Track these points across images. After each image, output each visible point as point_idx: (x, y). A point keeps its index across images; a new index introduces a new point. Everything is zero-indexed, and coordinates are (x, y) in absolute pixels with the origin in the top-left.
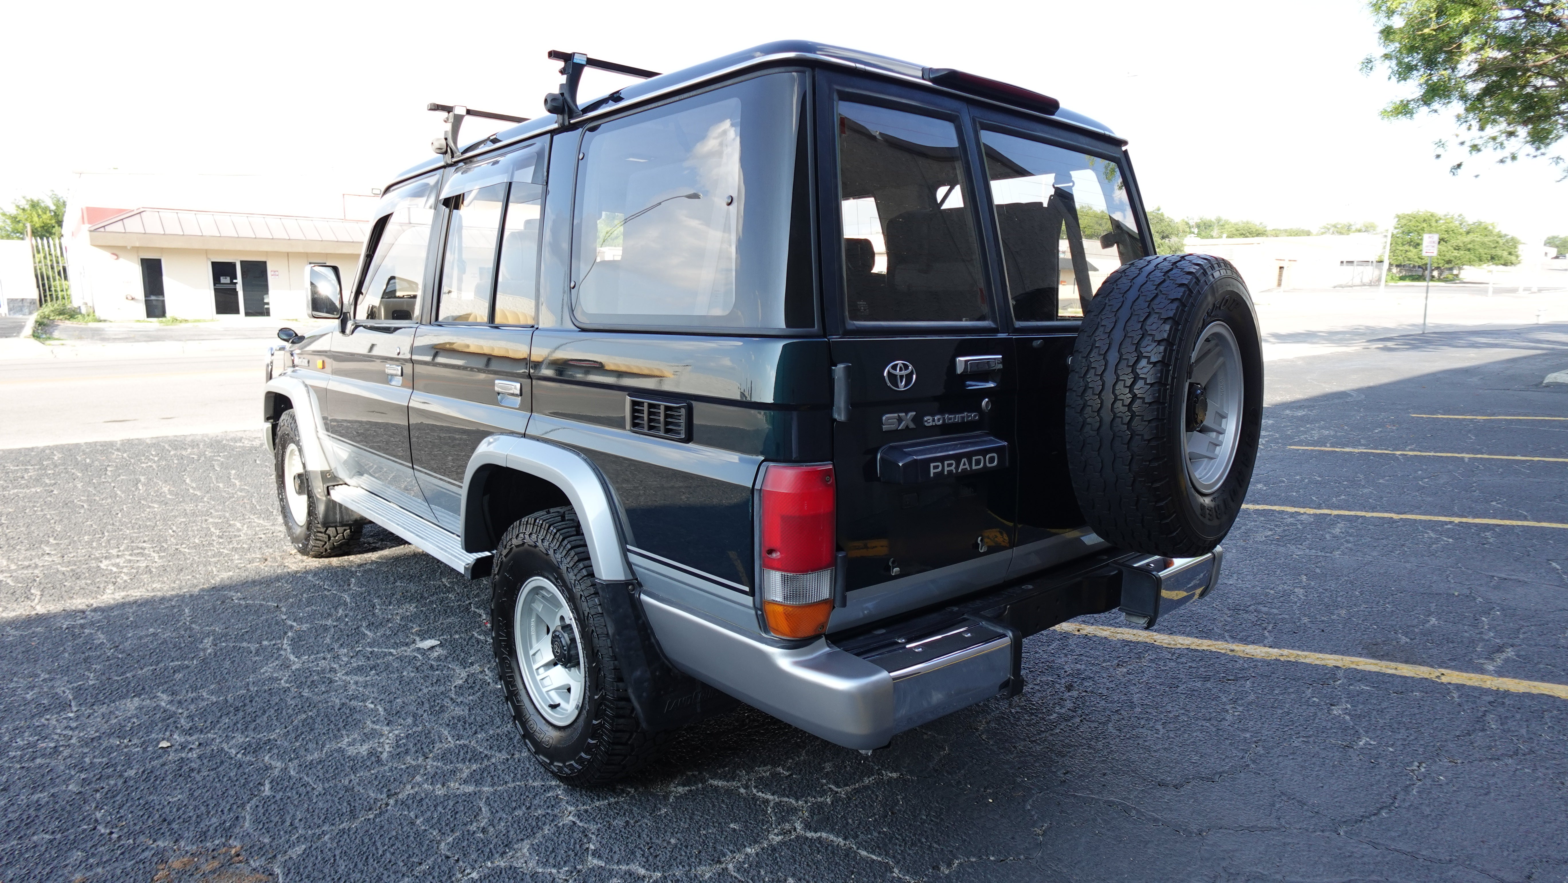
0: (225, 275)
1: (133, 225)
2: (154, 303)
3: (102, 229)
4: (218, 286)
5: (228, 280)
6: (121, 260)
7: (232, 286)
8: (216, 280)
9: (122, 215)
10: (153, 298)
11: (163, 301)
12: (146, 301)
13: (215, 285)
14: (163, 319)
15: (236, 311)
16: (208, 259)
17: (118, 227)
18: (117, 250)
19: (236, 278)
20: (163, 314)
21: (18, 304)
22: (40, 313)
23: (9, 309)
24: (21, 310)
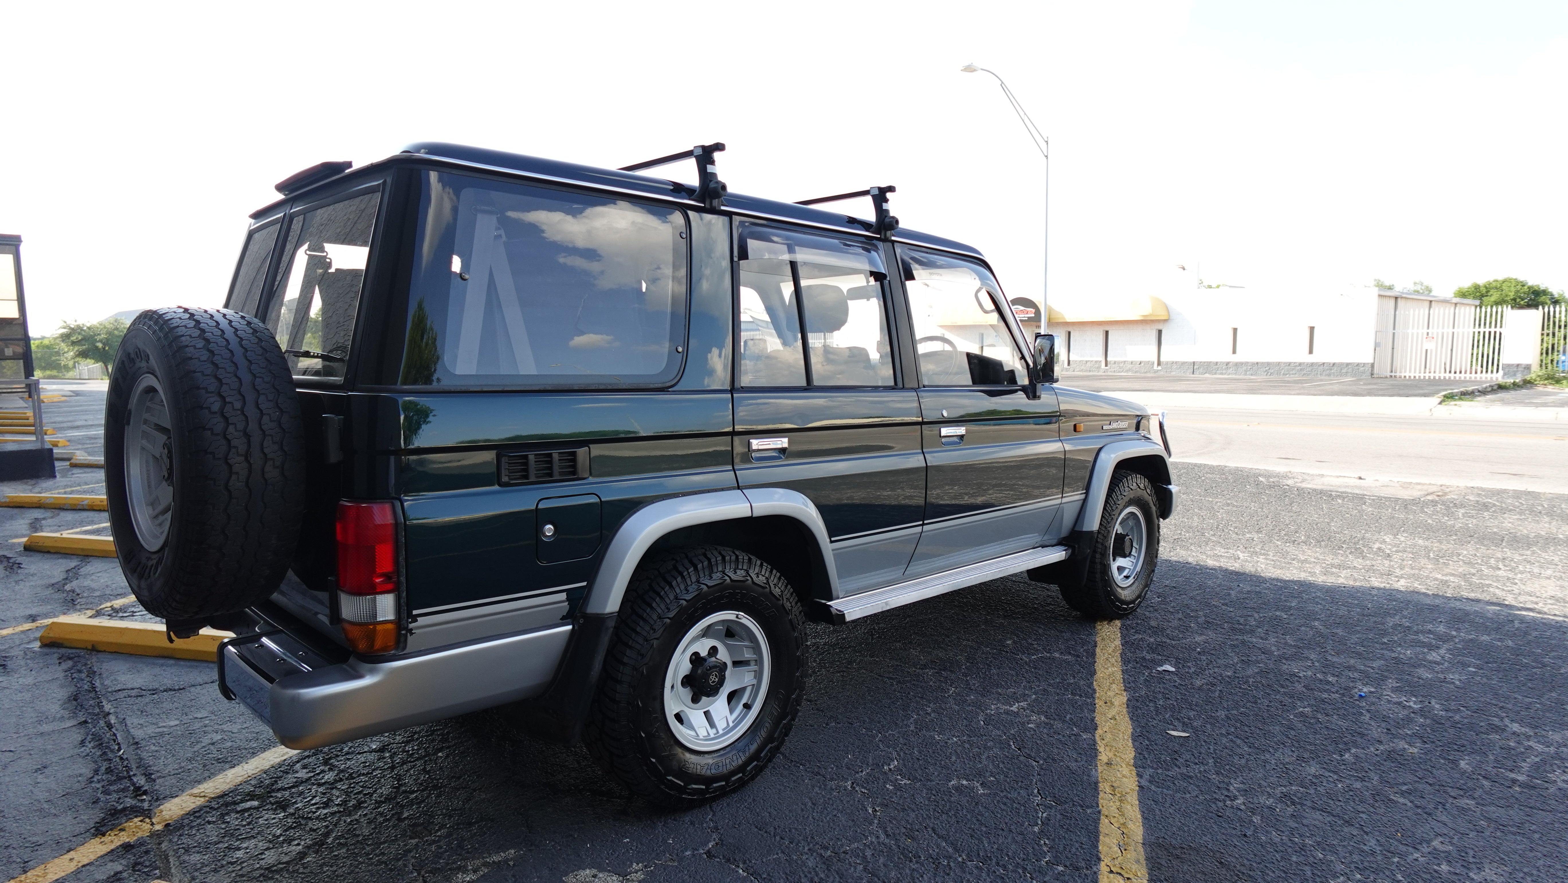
21: (1511, 369)
22: (1528, 378)
23: (1505, 374)
24: (1515, 375)
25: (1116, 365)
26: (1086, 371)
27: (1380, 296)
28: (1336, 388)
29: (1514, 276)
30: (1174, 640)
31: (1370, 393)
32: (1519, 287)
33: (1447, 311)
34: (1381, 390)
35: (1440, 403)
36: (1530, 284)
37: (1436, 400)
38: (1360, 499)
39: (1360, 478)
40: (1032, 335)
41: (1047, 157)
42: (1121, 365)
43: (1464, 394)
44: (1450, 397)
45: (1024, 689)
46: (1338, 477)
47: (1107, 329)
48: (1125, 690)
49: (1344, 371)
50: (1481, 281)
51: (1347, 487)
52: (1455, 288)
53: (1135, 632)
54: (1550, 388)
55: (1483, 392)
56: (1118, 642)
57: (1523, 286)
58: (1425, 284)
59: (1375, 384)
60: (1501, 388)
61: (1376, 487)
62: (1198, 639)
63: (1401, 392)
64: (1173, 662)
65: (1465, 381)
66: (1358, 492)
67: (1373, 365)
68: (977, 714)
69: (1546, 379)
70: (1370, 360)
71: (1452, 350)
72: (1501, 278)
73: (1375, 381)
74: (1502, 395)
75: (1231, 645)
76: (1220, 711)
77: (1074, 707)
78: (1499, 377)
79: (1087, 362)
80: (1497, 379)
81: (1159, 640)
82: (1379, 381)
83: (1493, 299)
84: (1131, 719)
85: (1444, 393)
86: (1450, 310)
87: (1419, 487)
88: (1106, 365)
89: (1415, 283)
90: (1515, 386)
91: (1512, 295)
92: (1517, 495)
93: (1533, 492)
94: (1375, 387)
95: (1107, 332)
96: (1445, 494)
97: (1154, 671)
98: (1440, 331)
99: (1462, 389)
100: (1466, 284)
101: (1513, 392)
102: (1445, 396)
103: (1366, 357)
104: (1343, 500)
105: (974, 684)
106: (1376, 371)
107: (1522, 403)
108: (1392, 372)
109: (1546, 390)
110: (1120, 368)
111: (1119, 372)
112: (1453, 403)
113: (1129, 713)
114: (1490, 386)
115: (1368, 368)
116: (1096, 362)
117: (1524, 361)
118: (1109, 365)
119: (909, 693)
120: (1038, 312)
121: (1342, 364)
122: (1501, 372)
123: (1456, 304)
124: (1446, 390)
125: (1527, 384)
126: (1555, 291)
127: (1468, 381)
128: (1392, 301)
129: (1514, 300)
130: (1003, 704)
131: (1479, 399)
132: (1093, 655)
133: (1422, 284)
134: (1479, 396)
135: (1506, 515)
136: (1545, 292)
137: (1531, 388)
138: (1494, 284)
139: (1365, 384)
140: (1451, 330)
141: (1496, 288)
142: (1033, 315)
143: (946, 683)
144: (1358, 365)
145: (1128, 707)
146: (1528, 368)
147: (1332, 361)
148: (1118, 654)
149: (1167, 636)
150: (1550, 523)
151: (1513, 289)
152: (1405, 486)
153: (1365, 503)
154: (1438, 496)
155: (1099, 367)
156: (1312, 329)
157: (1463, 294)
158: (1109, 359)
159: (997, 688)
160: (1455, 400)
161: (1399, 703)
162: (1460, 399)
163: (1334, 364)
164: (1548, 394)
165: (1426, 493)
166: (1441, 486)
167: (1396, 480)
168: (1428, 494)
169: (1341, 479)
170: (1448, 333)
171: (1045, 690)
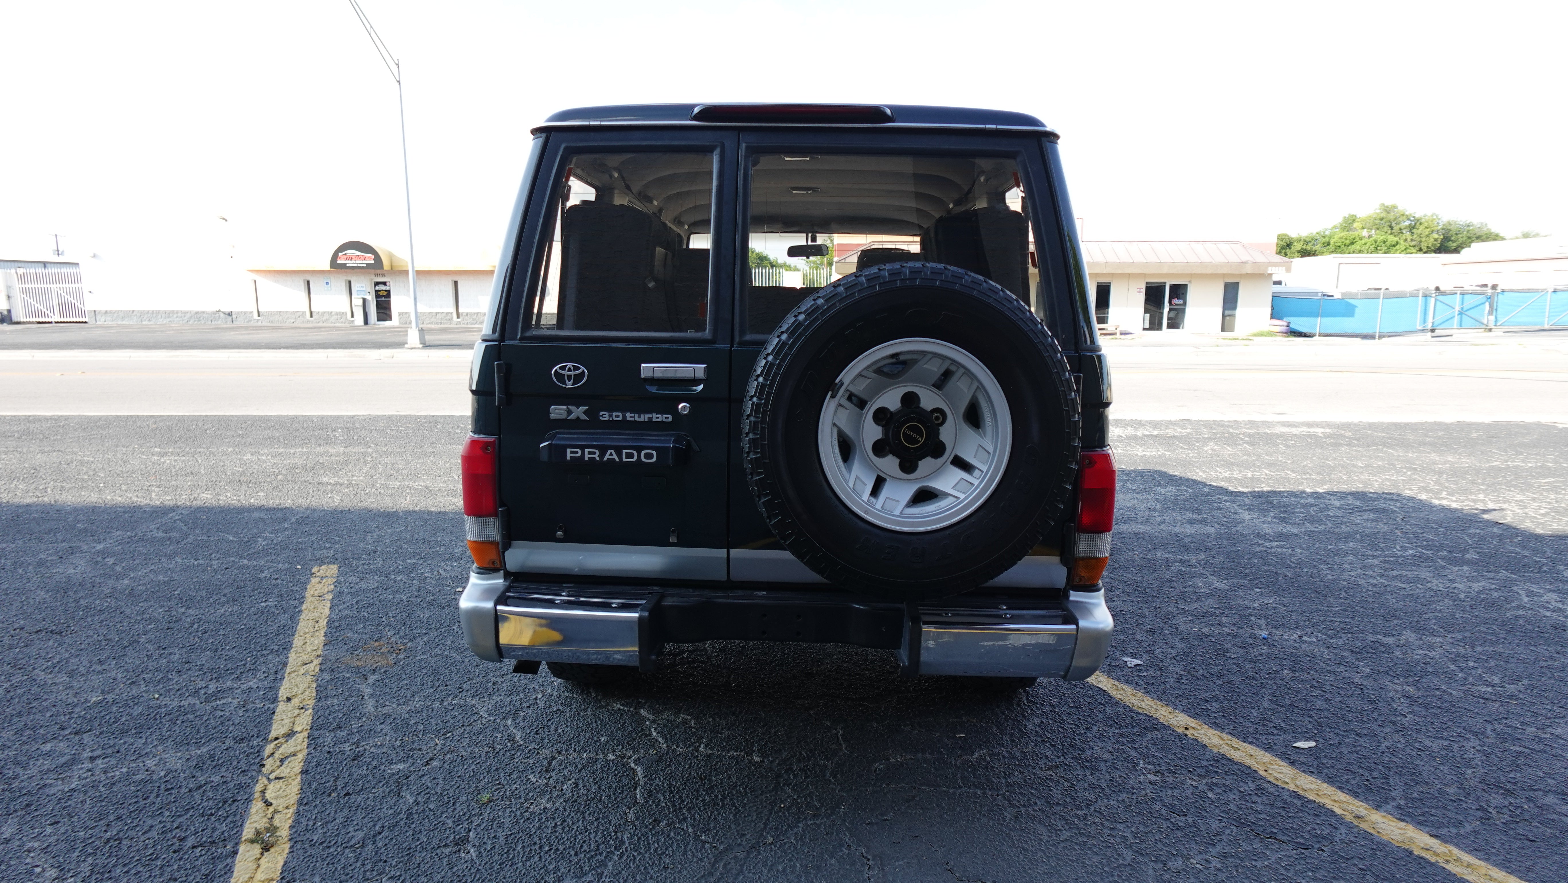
3: (843, 261)
25: (469, 317)
26: (437, 323)
40: (371, 284)
41: (399, 82)
42: (474, 317)
47: (456, 279)
79: (437, 313)
88: (458, 317)
95: (456, 283)
110: (473, 320)
111: (472, 324)
116: (447, 314)
118: (461, 317)
120: (377, 258)
142: (373, 262)
155: (451, 319)
158: (460, 310)
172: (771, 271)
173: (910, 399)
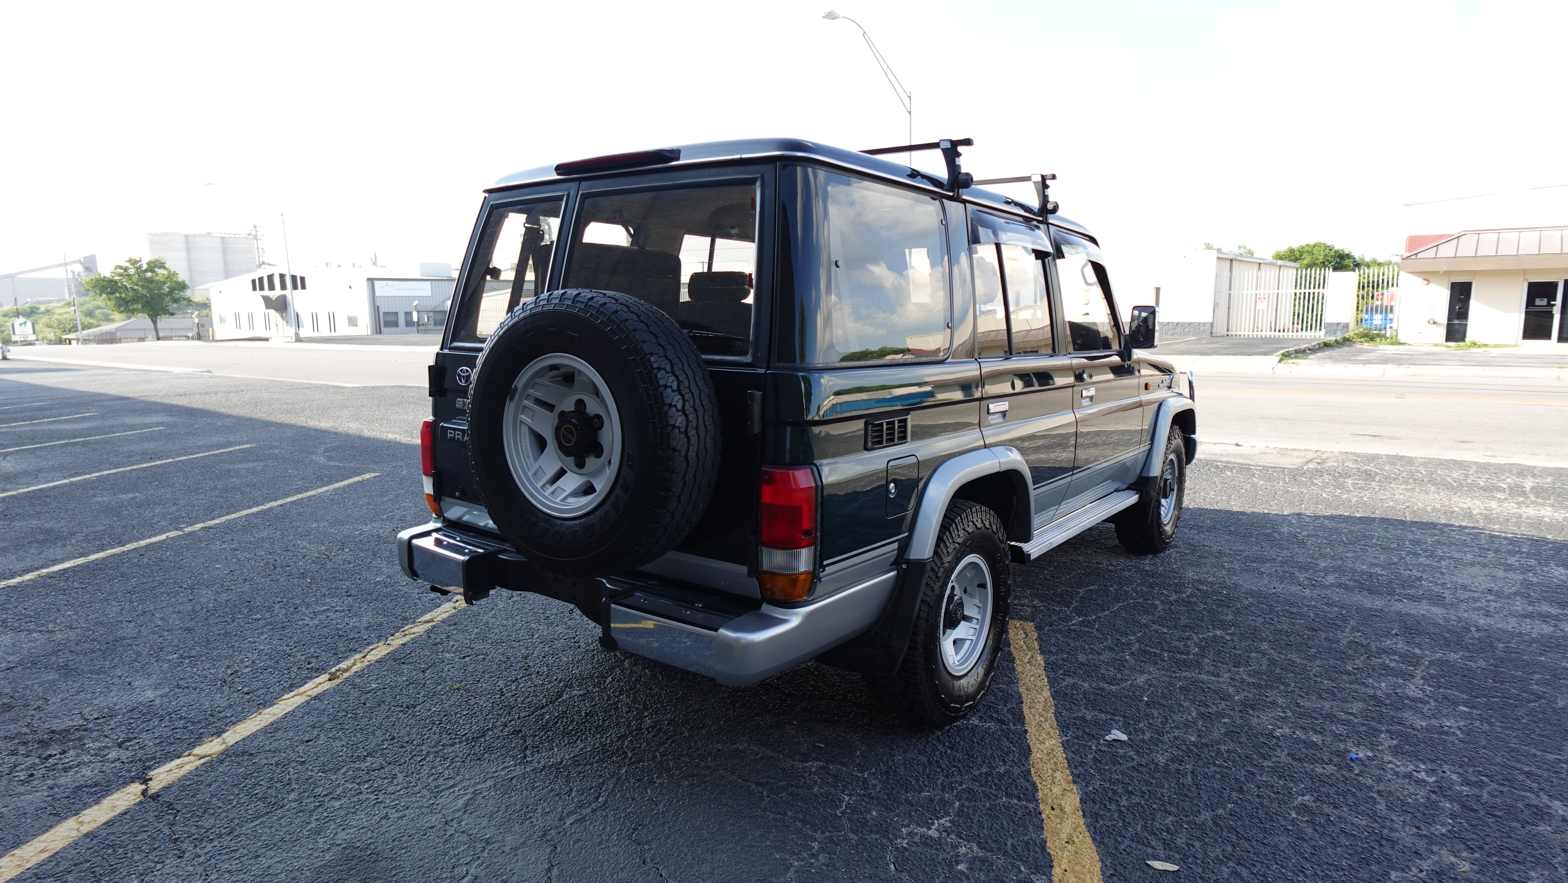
0: (1541, 296)
1: (1447, 251)
2: (1456, 327)
3: (1414, 257)
4: (1532, 309)
5: (1544, 302)
6: (1432, 285)
7: (1548, 309)
8: (1530, 302)
9: (1439, 240)
10: (1456, 322)
11: (1466, 325)
12: (1448, 325)
13: (1527, 308)
14: (1462, 344)
15: (1547, 336)
16: (1525, 279)
17: (1431, 254)
18: (1428, 276)
19: (1555, 300)
20: (1462, 338)
21: (1333, 327)
22: (1347, 335)
23: (1326, 332)
24: (1335, 333)
27: (1218, 258)
28: (1183, 347)
29: (1323, 241)
30: (1112, 684)
31: (1215, 352)
32: (1327, 251)
33: (1273, 273)
34: (1224, 348)
35: (1280, 361)
36: (1336, 248)
37: (1275, 358)
38: (1246, 469)
39: (1237, 445)
43: (1297, 352)
44: (1286, 356)
45: (943, 790)
46: (1215, 444)
48: (1074, 782)
49: (1187, 330)
50: (1296, 245)
51: (1228, 455)
52: (1273, 252)
53: (1064, 674)
54: (1366, 346)
55: (1313, 350)
56: (1047, 693)
57: (1331, 250)
58: (1248, 247)
59: (1216, 343)
60: (1326, 345)
61: (1256, 455)
62: (1141, 679)
63: (1242, 351)
64: (1121, 724)
65: (1293, 340)
66: (1240, 461)
67: (1212, 324)
68: (884, 849)
69: (1362, 337)
70: (1209, 320)
71: (1276, 310)
72: (1312, 243)
73: (1215, 340)
74: (1328, 353)
75: (1181, 688)
76: (1203, 812)
77: (1013, 822)
78: (1320, 335)
80: (1320, 337)
81: (1094, 685)
82: (1219, 339)
83: (1305, 262)
84: (1094, 840)
85: (1282, 352)
86: (1274, 272)
87: (1296, 453)
89: (1239, 247)
90: (1338, 344)
91: (1321, 258)
92: (1394, 460)
93: (1405, 457)
94: (1217, 346)
96: (1324, 461)
97: (1102, 741)
98: (1267, 292)
99: (1296, 348)
100: (1283, 248)
101: (1337, 350)
102: (1283, 355)
103: (1205, 316)
104: (1232, 472)
105: (875, 785)
106: (1214, 331)
107: (1349, 360)
108: (1228, 330)
109: (1362, 347)
112: (1290, 361)
113: (1088, 826)
114: (1319, 344)
115: (1208, 327)
117: (1343, 320)
119: (785, 814)
121: (1185, 323)
122: (1323, 330)
123: (1280, 266)
124: (1283, 348)
125: (1346, 341)
126: (1357, 254)
127: (1295, 340)
128: (1228, 264)
129: (1323, 263)
130: (919, 825)
131: (1311, 356)
132: (1020, 718)
133: (1245, 248)
134: (1311, 354)
135: (1392, 485)
136: (1348, 256)
137: (1350, 346)
138: (1307, 248)
139: (1207, 343)
140: (1276, 291)
141: (1308, 252)
143: (836, 787)
144: (1199, 324)
145: (1084, 816)
146: (1346, 326)
147: (1176, 320)
148: (1050, 715)
149: (1103, 678)
150: (1439, 493)
151: (1322, 253)
152: (1283, 452)
153: (1254, 475)
154: (1318, 463)
156: (1158, 290)
157: (1279, 257)
159: (906, 792)
160: (1292, 358)
161: (1408, 776)
162: (1296, 357)
163: (1177, 324)
164: (1367, 351)
165: (1305, 460)
166: (1316, 451)
167: (1272, 446)
168: (1308, 462)
169: (1219, 447)
170: (1273, 294)
171: (969, 790)
172: (1304, 272)
173: (580, 403)
